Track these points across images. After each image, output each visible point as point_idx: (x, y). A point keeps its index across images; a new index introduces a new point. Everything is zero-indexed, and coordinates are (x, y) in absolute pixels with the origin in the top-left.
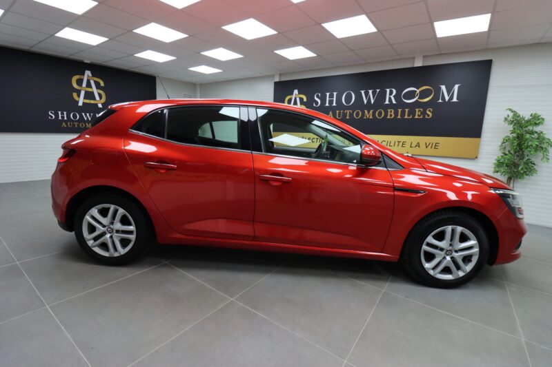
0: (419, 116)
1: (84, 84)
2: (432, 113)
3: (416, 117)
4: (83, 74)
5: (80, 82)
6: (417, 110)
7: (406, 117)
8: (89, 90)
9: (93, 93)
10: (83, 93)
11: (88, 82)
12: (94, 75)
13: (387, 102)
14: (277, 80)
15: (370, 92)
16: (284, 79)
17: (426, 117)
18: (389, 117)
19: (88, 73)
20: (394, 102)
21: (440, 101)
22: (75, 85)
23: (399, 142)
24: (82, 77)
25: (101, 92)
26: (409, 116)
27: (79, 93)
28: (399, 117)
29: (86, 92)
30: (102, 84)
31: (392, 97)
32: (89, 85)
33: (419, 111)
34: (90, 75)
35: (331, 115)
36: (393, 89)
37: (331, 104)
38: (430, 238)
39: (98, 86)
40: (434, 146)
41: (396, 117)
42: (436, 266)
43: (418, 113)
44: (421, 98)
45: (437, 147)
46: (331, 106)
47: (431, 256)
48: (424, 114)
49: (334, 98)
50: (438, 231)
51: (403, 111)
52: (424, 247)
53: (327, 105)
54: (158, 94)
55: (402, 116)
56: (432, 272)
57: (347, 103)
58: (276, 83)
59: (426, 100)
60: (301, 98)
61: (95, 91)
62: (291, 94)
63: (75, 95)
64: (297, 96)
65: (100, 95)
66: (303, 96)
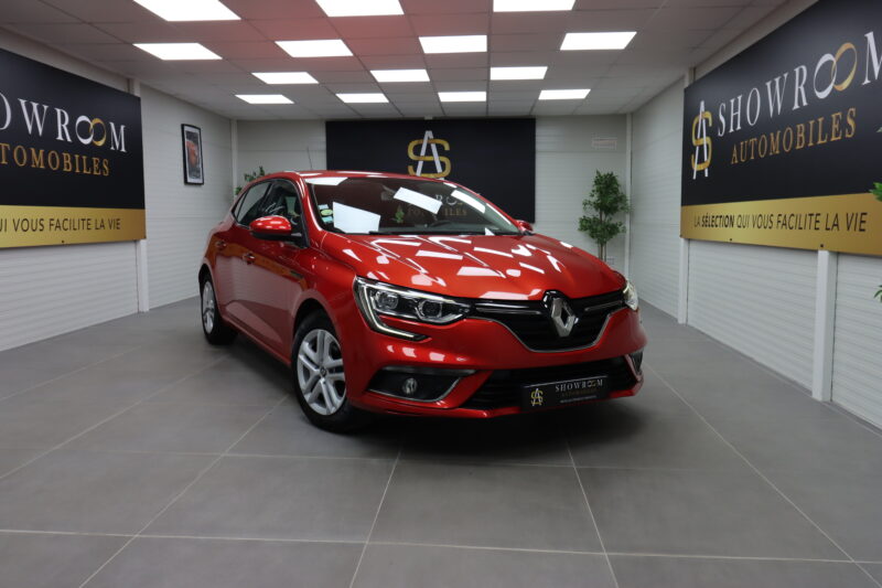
0: (837, 135)
1: (423, 152)
2: (855, 119)
3: (833, 139)
4: (422, 137)
5: (417, 150)
6: (834, 116)
7: (820, 142)
8: (429, 158)
9: (433, 162)
10: (420, 164)
11: (429, 147)
12: (436, 136)
13: (796, 106)
14: (687, 84)
15: (777, 80)
16: (701, 74)
17: (848, 136)
18: (798, 147)
19: (429, 134)
20: (805, 103)
21: (867, 81)
22: (412, 156)
23: (811, 215)
24: (420, 141)
25: (445, 159)
26: (823, 139)
27: (415, 164)
28: (811, 144)
29: (425, 163)
30: (447, 147)
31: (802, 88)
32: (429, 152)
33: (838, 117)
34: (432, 137)
35: (735, 155)
36: (804, 68)
37: (735, 126)
38: (306, 346)
39: (441, 151)
40: (858, 222)
41: (807, 142)
42: (312, 388)
43: (835, 126)
44: (839, 82)
45: (863, 226)
46: (735, 131)
47: (307, 372)
48: (844, 125)
49: (739, 108)
50: (310, 336)
51: (816, 124)
52: (301, 357)
53: (732, 130)
54: (539, 147)
55: (815, 140)
56: (307, 397)
57: (752, 120)
58: (686, 90)
59: (846, 84)
60: (707, 121)
61: (436, 158)
62: (698, 114)
63: (410, 168)
64: (703, 116)
65: (443, 165)
66: (709, 115)
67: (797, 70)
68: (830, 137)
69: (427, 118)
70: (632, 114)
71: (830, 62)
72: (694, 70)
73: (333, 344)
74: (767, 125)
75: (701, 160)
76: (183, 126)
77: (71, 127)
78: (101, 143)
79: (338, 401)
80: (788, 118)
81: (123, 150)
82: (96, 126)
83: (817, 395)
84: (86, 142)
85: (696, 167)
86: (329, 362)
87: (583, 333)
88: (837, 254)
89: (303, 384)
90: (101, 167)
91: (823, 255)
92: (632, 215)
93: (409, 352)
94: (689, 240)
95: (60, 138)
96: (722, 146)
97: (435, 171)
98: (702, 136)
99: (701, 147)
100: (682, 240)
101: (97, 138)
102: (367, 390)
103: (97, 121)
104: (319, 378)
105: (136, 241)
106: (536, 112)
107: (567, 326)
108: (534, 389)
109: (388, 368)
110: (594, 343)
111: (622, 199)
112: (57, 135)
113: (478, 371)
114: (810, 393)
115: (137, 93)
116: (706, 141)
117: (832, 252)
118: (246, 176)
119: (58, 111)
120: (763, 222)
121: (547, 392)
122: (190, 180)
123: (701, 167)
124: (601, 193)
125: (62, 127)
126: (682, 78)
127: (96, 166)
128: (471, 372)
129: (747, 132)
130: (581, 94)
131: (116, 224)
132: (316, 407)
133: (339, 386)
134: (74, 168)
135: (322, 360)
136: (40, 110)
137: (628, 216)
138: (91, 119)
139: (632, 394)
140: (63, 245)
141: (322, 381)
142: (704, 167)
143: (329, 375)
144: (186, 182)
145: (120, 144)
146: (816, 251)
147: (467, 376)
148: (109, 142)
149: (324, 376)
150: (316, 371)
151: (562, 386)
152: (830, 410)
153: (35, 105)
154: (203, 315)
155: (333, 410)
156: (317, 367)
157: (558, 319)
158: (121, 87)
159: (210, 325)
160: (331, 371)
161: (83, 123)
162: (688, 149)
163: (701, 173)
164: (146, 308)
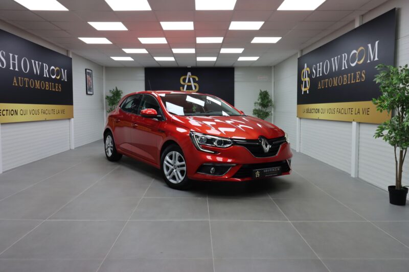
0: (358, 80)
1: (187, 81)
2: (365, 75)
3: (357, 81)
4: (186, 75)
5: (184, 80)
6: (357, 73)
7: (352, 82)
8: (189, 84)
9: (191, 86)
10: (186, 86)
11: (189, 79)
12: (192, 74)
13: (343, 68)
14: (299, 57)
15: (336, 58)
17: (362, 80)
18: (344, 84)
19: (189, 74)
20: (347, 67)
21: (369, 61)
22: (182, 82)
23: (349, 109)
24: (186, 77)
25: (196, 84)
26: (353, 81)
27: (183, 86)
28: (349, 83)
29: (188, 86)
30: (197, 79)
31: (345, 62)
33: (359, 73)
34: (190, 75)
35: (319, 85)
36: (346, 54)
37: (319, 74)
38: (167, 158)
39: (194, 81)
40: (367, 111)
41: (347, 82)
42: (170, 174)
43: (358, 76)
44: (359, 61)
45: (368, 113)
46: (320, 77)
47: (168, 168)
48: (361, 76)
49: (321, 68)
50: (170, 154)
51: (351, 76)
52: (165, 162)
53: (318, 76)
54: (235, 80)
55: (351, 81)
56: (168, 177)
57: (326, 72)
58: (298, 59)
59: (361, 62)
60: (308, 71)
61: (192, 84)
62: (304, 68)
63: (181, 88)
64: (306, 69)
65: (195, 87)
66: (308, 69)
67: (343, 55)
68: (356, 80)
69: (188, 67)
70: (274, 66)
71: (355, 54)
72: (302, 51)
73: (180, 157)
74: (332, 75)
75: (305, 87)
76: (86, 70)
77: (48, 71)
78: (58, 78)
79: (182, 178)
80: (340, 73)
81: (66, 80)
82: (57, 70)
83: (353, 175)
84: (53, 77)
85: (303, 89)
86: (178, 163)
87: (273, 151)
88: (359, 123)
89: (166, 172)
90: (58, 88)
91: (354, 123)
92: (275, 108)
93: (209, 157)
94: (300, 118)
95: (45, 76)
96: (314, 82)
97: (192, 89)
98: (305, 77)
99: (305, 82)
100: (298, 118)
101: (57, 76)
102: (196, 173)
103: (57, 68)
104: (173, 170)
105: (69, 119)
106: (235, 65)
107: (267, 148)
108: (256, 171)
109: (205, 164)
110: (277, 155)
111: (270, 101)
112: (44, 75)
113: (238, 164)
114: (350, 175)
115: (71, 56)
116: (307, 79)
117: (357, 122)
118: (110, 91)
119: (44, 64)
120: (331, 111)
121: (261, 172)
122: (88, 93)
123: (306, 89)
124: (262, 99)
125: (46, 71)
126: (297, 53)
127: (57, 87)
128: (235, 165)
129: (324, 77)
130: (255, 59)
131: (63, 111)
132: (172, 181)
133: (182, 172)
134: (49, 89)
135: (175, 163)
136: (39, 64)
137: (273, 109)
138: (55, 68)
139: (289, 174)
140: (46, 121)
141: (175, 170)
142: (307, 89)
143: (177, 168)
144: (87, 94)
145: (65, 78)
146: (351, 122)
147: (233, 166)
148: (61, 77)
149: (175, 169)
150: (172, 167)
151: (266, 170)
152: (358, 180)
153: (37, 62)
154: (105, 149)
155: (180, 181)
156: (172, 165)
157: (264, 146)
158: (64, 53)
159: (110, 154)
160: (178, 167)
161: (53, 69)
162: (300, 82)
163: (305, 92)
164: (73, 148)
